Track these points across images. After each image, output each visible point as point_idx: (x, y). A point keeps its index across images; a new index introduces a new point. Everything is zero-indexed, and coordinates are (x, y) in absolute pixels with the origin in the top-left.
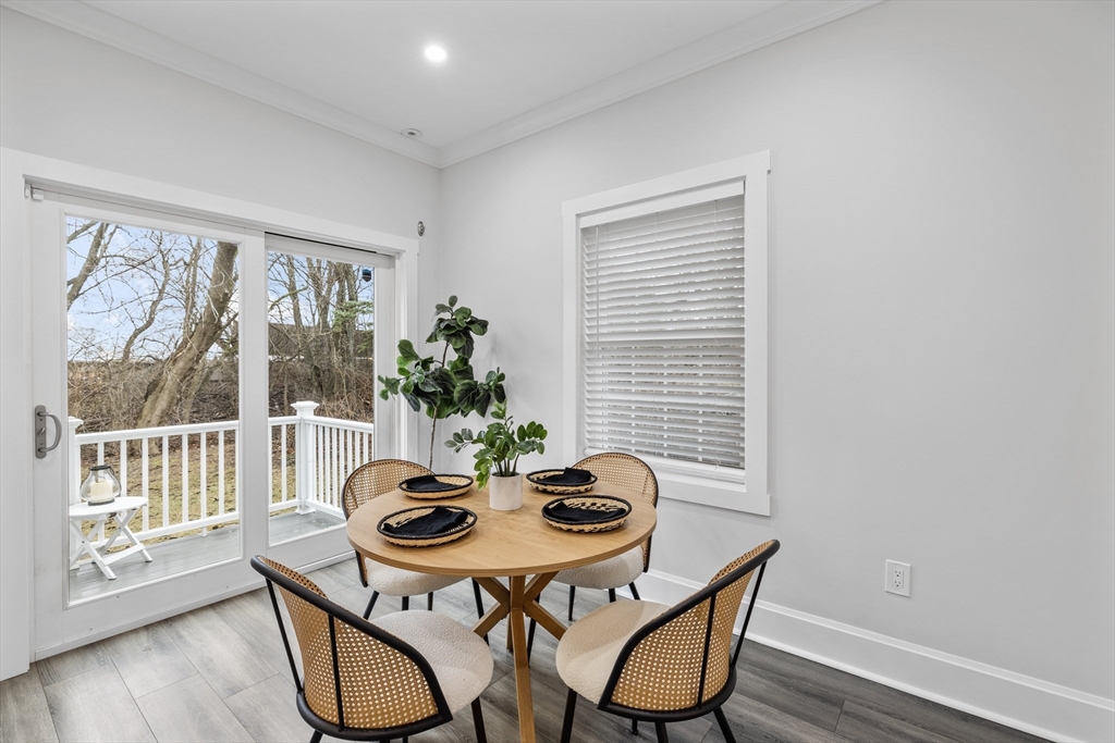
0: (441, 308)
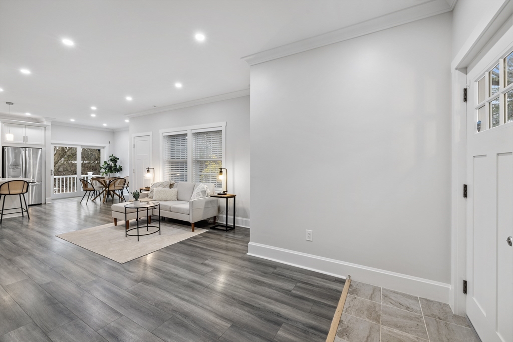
0: (110, 156)
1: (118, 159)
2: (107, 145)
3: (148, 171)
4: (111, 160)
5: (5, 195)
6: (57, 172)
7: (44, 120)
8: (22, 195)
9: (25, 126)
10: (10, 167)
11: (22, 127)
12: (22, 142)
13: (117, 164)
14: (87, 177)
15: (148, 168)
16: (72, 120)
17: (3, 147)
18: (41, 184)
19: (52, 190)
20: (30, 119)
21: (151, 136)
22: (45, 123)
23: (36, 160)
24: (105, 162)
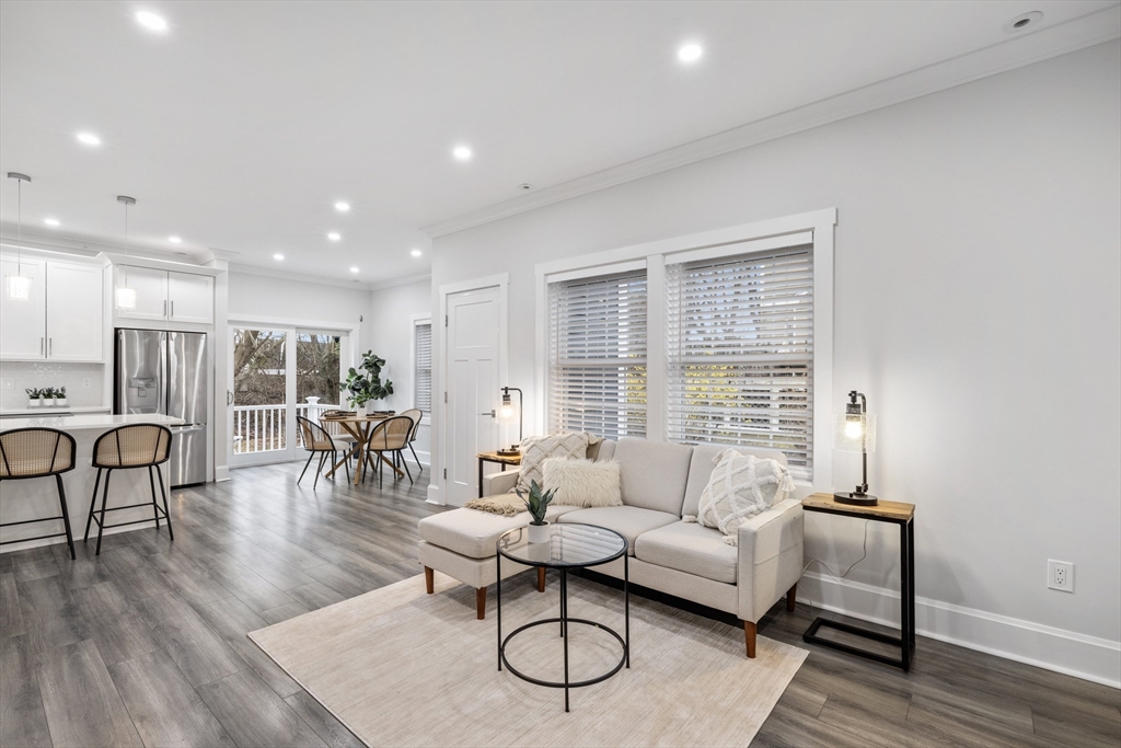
1: (383, 362)
2: (355, 327)
3: (506, 398)
4: (368, 365)
5: (110, 468)
6: (241, 397)
7: (212, 256)
8: (154, 468)
9: (169, 273)
10: (134, 383)
11: (161, 277)
12: (160, 316)
13: (380, 376)
14: (306, 410)
15: (506, 389)
16: (279, 257)
17: (116, 330)
18: (205, 430)
19: (229, 445)
20: (180, 255)
21: (504, 287)
22: (215, 266)
23: (194, 366)
24: (352, 371)
